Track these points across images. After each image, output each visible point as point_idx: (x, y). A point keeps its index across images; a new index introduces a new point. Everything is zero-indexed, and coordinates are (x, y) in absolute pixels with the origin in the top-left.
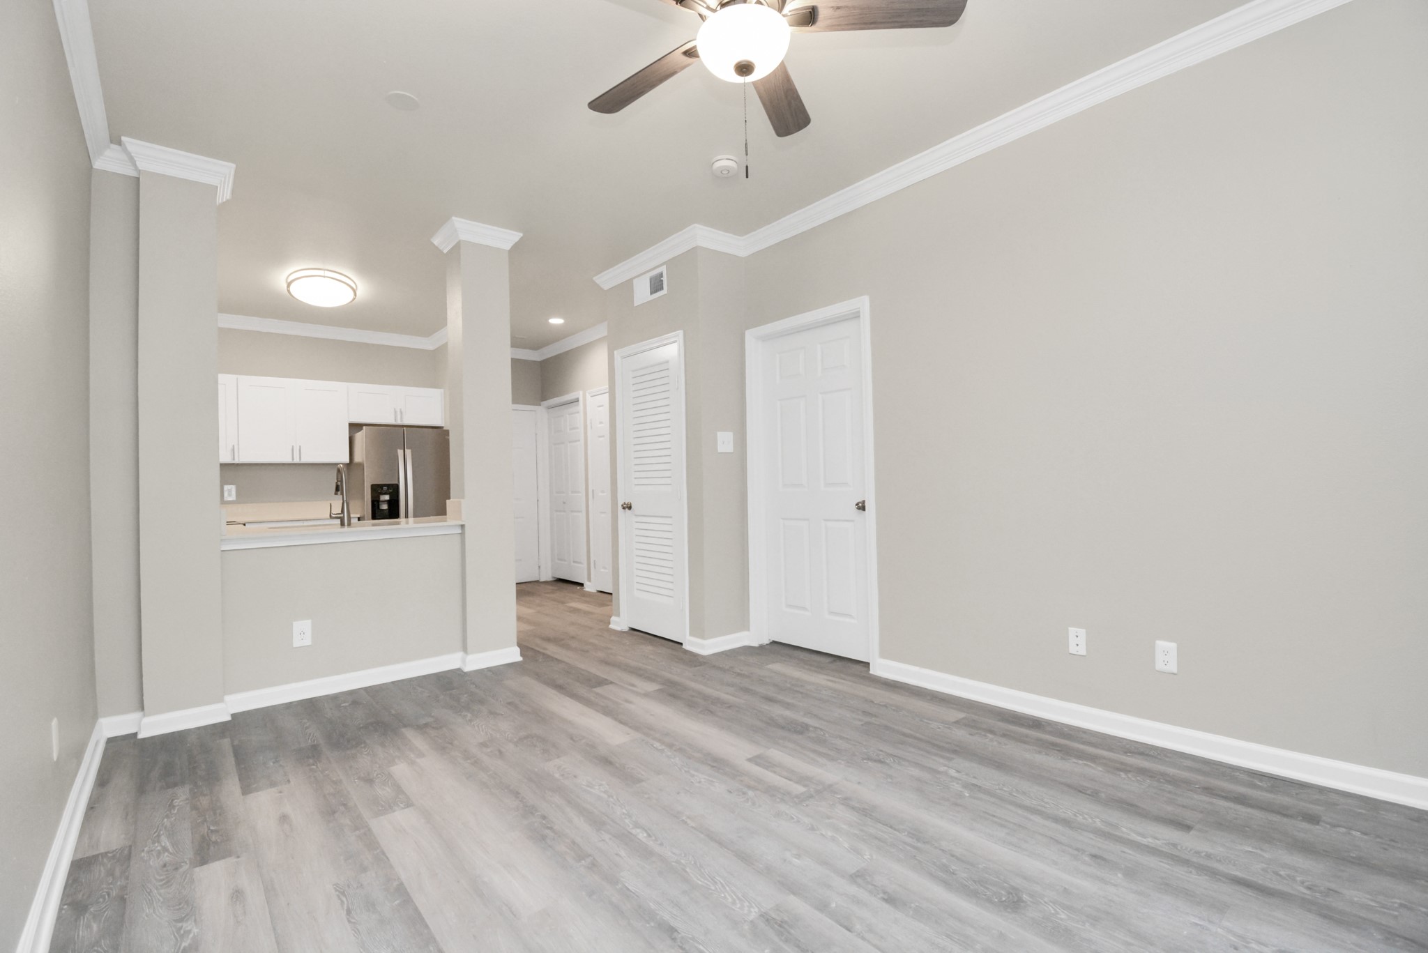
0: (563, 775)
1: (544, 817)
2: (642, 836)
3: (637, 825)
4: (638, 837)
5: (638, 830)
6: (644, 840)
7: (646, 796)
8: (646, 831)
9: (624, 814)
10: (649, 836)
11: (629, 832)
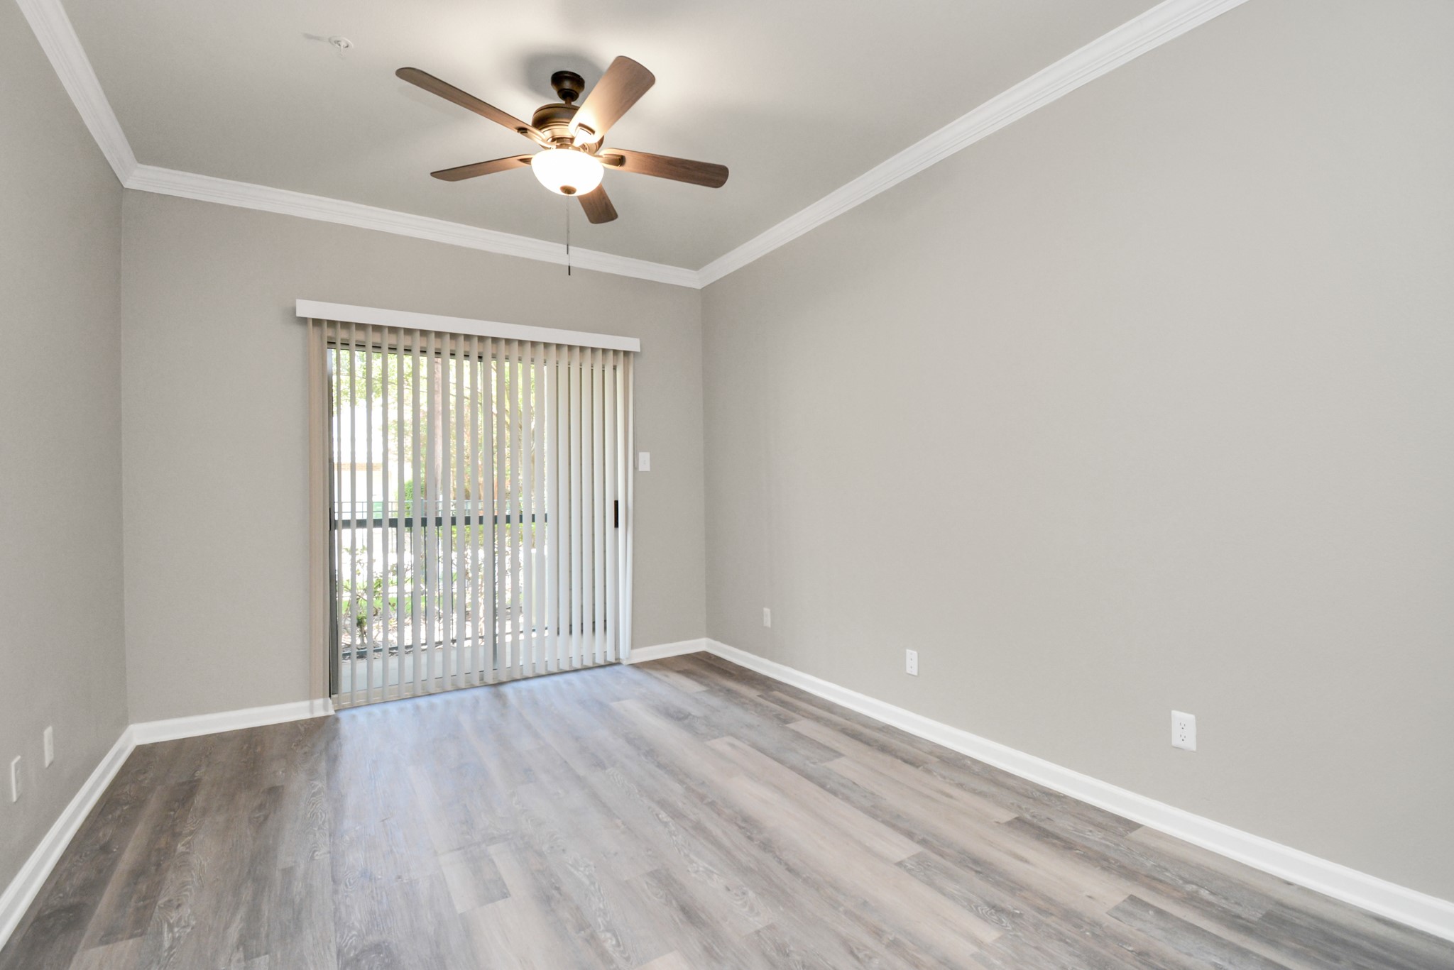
0: (744, 893)
1: (750, 838)
2: (663, 815)
3: (666, 824)
4: (666, 815)
5: (665, 820)
6: (662, 812)
7: (650, 853)
8: (659, 819)
9: (675, 836)
10: (657, 815)
11: (673, 819)
